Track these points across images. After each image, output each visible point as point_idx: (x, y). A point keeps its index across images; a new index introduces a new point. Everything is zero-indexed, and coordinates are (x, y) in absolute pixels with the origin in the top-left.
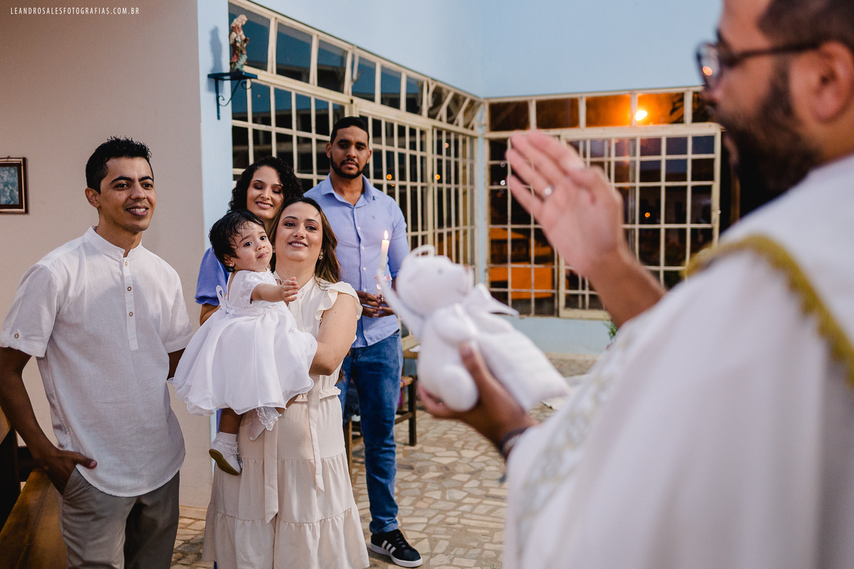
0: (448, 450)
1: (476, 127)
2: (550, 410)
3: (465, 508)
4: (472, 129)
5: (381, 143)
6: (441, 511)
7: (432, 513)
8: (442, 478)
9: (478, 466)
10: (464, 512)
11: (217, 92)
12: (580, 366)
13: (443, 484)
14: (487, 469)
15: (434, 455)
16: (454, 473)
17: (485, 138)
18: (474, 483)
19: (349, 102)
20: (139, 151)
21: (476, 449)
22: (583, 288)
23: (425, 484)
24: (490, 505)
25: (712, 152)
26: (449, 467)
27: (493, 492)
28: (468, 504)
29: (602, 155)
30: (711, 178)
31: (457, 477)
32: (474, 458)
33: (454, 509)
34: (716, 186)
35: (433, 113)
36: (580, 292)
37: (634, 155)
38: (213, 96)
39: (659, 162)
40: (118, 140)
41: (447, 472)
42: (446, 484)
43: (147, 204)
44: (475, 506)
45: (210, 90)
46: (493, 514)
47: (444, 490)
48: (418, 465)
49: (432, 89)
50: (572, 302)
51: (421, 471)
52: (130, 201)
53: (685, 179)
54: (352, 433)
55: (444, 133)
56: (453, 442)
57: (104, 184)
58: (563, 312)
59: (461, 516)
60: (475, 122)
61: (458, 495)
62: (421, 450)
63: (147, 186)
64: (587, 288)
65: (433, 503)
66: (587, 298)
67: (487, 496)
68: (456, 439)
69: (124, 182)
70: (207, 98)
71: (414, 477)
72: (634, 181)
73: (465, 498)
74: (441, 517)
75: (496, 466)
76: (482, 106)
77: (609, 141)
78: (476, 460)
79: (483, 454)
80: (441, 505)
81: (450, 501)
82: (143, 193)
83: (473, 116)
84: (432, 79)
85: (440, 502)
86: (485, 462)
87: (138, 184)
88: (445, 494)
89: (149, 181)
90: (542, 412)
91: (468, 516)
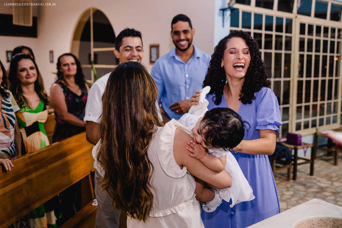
0: (327, 180)
8: (318, 192)
11: (223, 16)
13: (316, 195)
15: (319, 182)
16: (325, 191)
19: (295, 17)
20: (138, 34)
23: (308, 193)
26: (324, 188)
31: (325, 193)
38: (221, 18)
40: (128, 29)
41: (322, 190)
42: (318, 195)
43: (138, 58)
48: (309, 185)
51: (310, 187)
52: (130, 56)
54: (275, 164)
57: (121, 48)
62: (315, 179)
63: (139, 50)
69: (129, 48)
70: (218, 18)
71: (304, 189)
82: (136, 53)
87: (135, 49)
89: (140, 48)
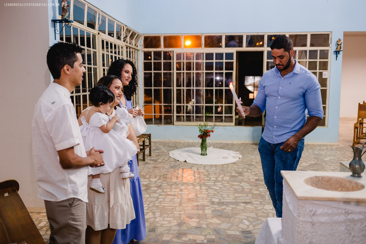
0: (144, 179)
1: (138, 46)
2: (178, 161)
3: (160, 200)
4: (137, 46)
5: (104, 51)
6: (151, 202)
7: (149, 203)
9: (159, 184)
10: (161, 201)
11: (55, 28)
12: (183, 144)
13: (148, 191)
14: (163, 185)
16: (150, 187)
17: (142, 51)
18: (160, 191)
19: (98, 34)
21: (155, 178)
22: (183, 113)
24: (170, 198)
25: (233, 59)
26: (148, 185)
27: (169, 193)
28: (161, 198)
29: (191, 59)
30: (232, 69)
31: (153, 189)
32: (156, 181)
33: (156, 200)
34: (234, 73)
35: (125, 39)
36: (182, 114)
37: (203, 60)
38: (53, 29)
39: (213, 63)
41: (147, 187)
42: (149, 191)
44: (164, 199)
45: (52, 27)
46: (172, 201)
47: (149, 194)
49: (125, 29)
50: (179, 119)
53: (223, 70)
55: (128, 48)
56: (145, 176)
58: (175, 123)
59: (160, 202)
60: (138, 44)
61: (156, 195)
64: (185, 113)
65: (147, 199)
66: (185, 117)
67: (168, 195)
68: (146, 175)
70: (51, 30)
72: (203, 70)
73: (159, 196)
74: (152, 204)
75: (166, 183)
76: (141, 38)
77: (193, 54)
78: (157, 182)
79: (159, 179)
80: (150, 199)
81: (153, 198)
83: (138, 41)
84: (125, 25)
85: (149, 198)
86: (161, 182)
88: (151, 195)
90: (175, 163)
91: (163, 202)
